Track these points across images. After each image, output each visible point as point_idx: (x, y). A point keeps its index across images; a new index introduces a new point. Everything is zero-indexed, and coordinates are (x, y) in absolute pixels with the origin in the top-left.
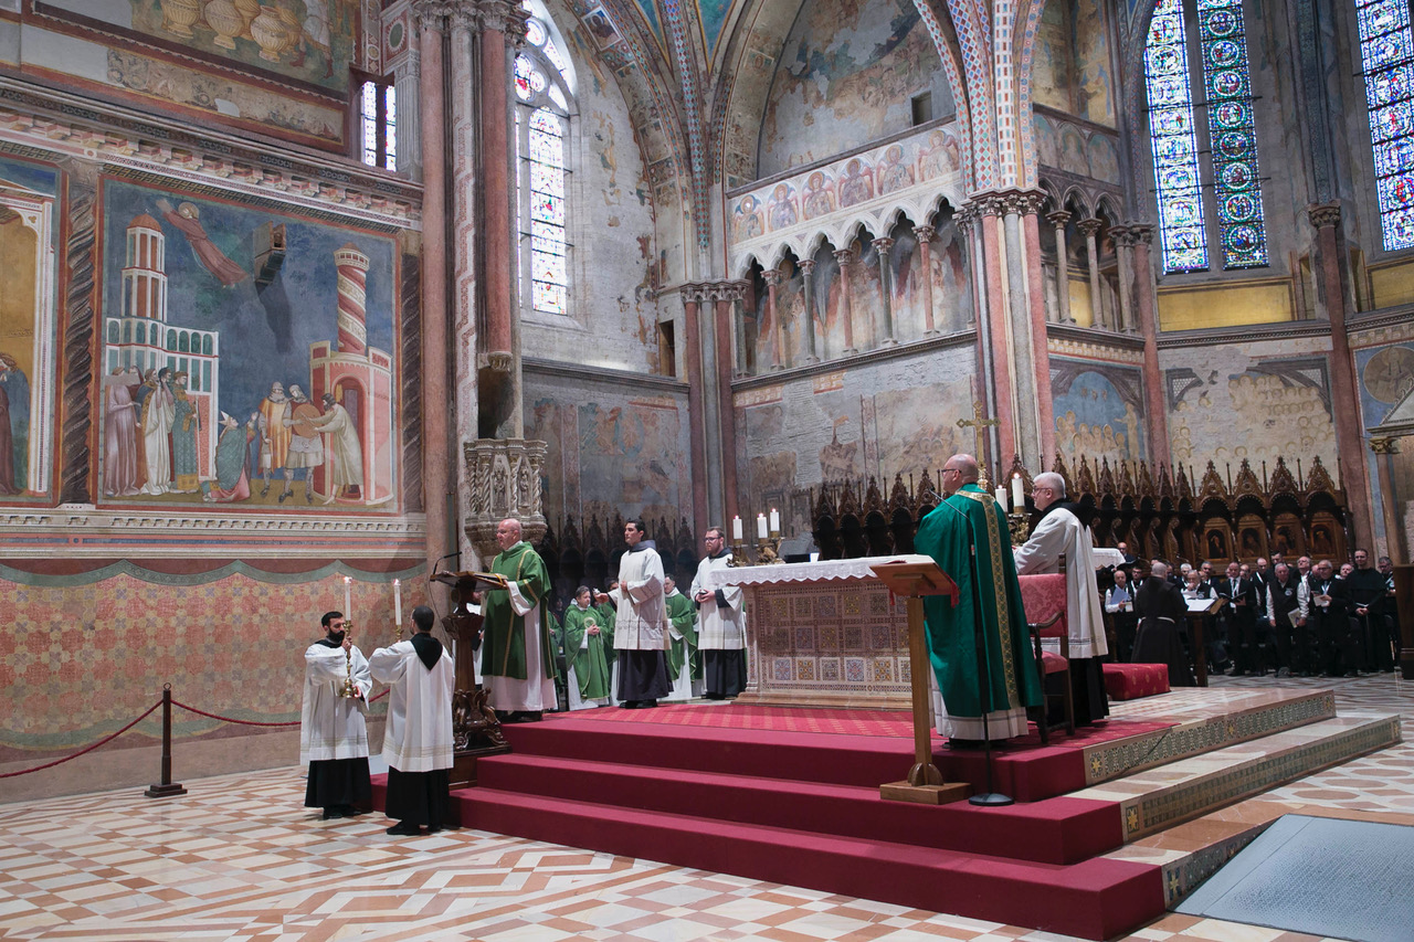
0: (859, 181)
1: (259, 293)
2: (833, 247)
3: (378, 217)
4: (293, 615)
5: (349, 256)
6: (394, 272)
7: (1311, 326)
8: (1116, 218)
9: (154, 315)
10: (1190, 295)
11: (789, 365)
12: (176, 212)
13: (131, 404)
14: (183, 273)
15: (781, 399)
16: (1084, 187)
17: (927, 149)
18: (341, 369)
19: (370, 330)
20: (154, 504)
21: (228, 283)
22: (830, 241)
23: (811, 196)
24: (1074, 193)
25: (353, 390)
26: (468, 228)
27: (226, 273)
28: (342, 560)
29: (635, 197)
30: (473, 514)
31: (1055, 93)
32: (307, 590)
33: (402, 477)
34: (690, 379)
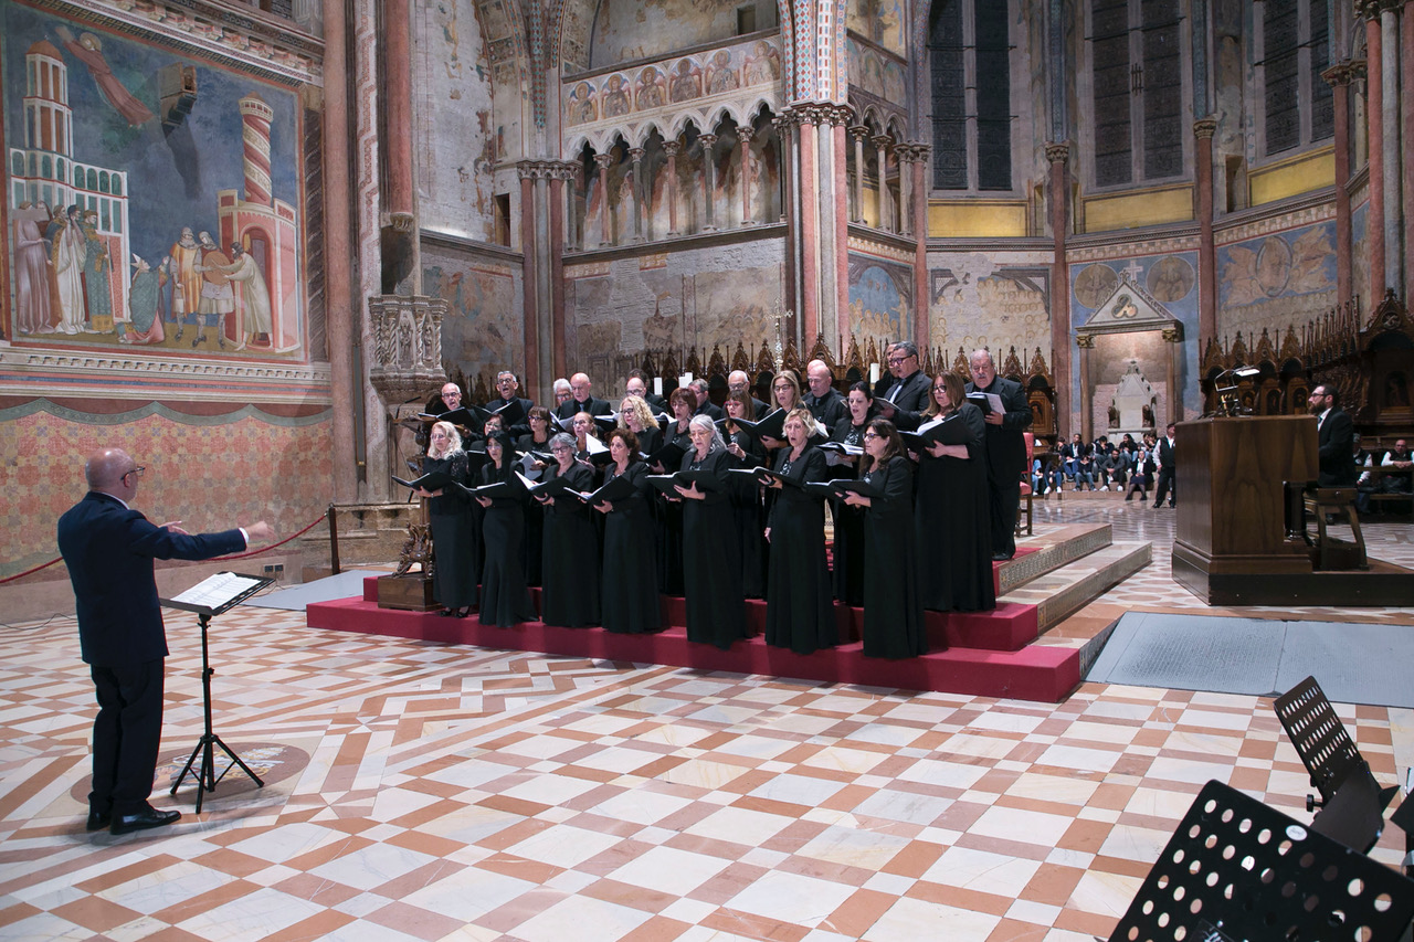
0: (688, 80)
1: (166, 136)
2: (662, 138)
3: (281, 69)
4: (210, 455)
5: (253, 106)
6: (297, 125)
7: (1041, 242)
8: (901, 137)
9: (60, 150)
10: (951, 208)
11: (615, 242)
12: (77, 42)
13: (40, 240)
14: (88, 107)
15: (608, 273)
16: (880, 107)
17: (752, 58)
18: (248, 218)
19: (275, 182)
20: (70, 343)
21: (134, 123)
22: (659, 132)
23: (644, 89)
24: (871, 110)
25: (260, 240)
26: (371, 89)
27: (132, 112)
28: (254, 405)
29: (475, 73)
30: (379, 365)
31: (858, 20)
32: (223, 432)
33: (308, 328)
34: (524, 249)
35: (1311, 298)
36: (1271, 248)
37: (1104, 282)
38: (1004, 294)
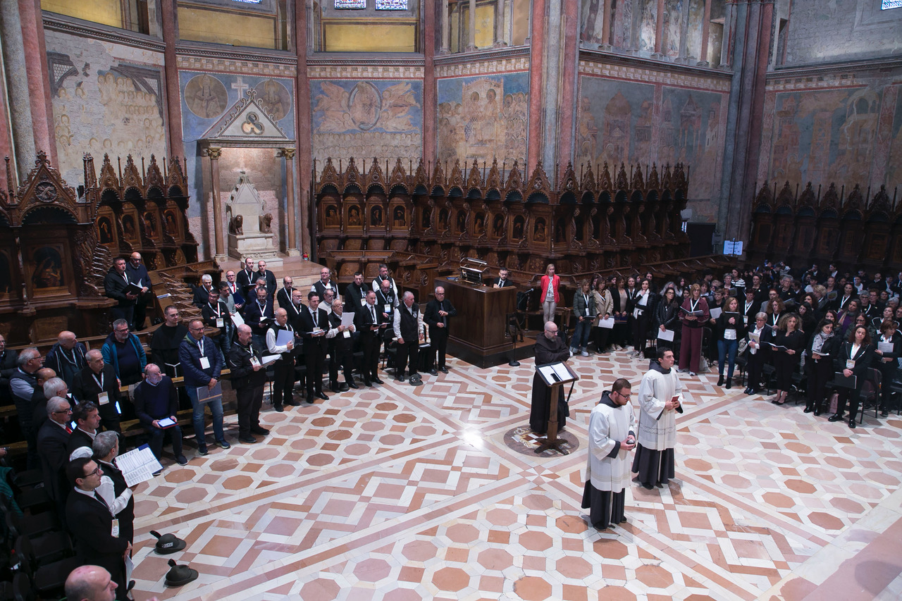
35: (398, 136)
36: (362, 90)
37: (213, 94)
38: (124, 93)
